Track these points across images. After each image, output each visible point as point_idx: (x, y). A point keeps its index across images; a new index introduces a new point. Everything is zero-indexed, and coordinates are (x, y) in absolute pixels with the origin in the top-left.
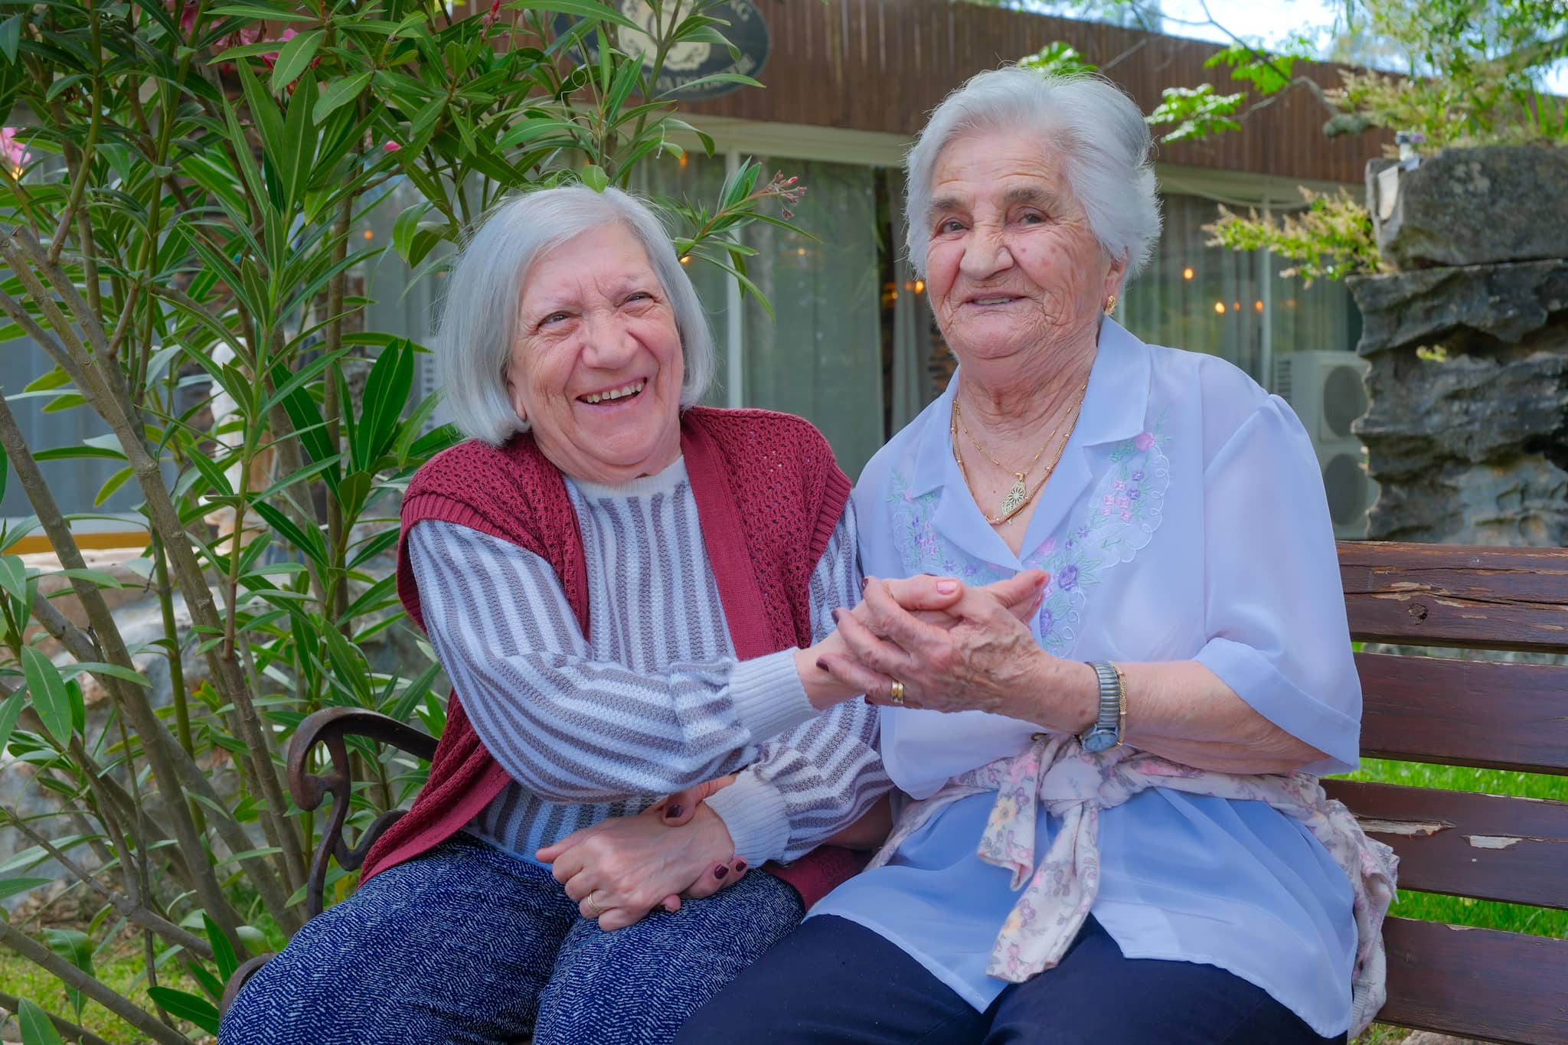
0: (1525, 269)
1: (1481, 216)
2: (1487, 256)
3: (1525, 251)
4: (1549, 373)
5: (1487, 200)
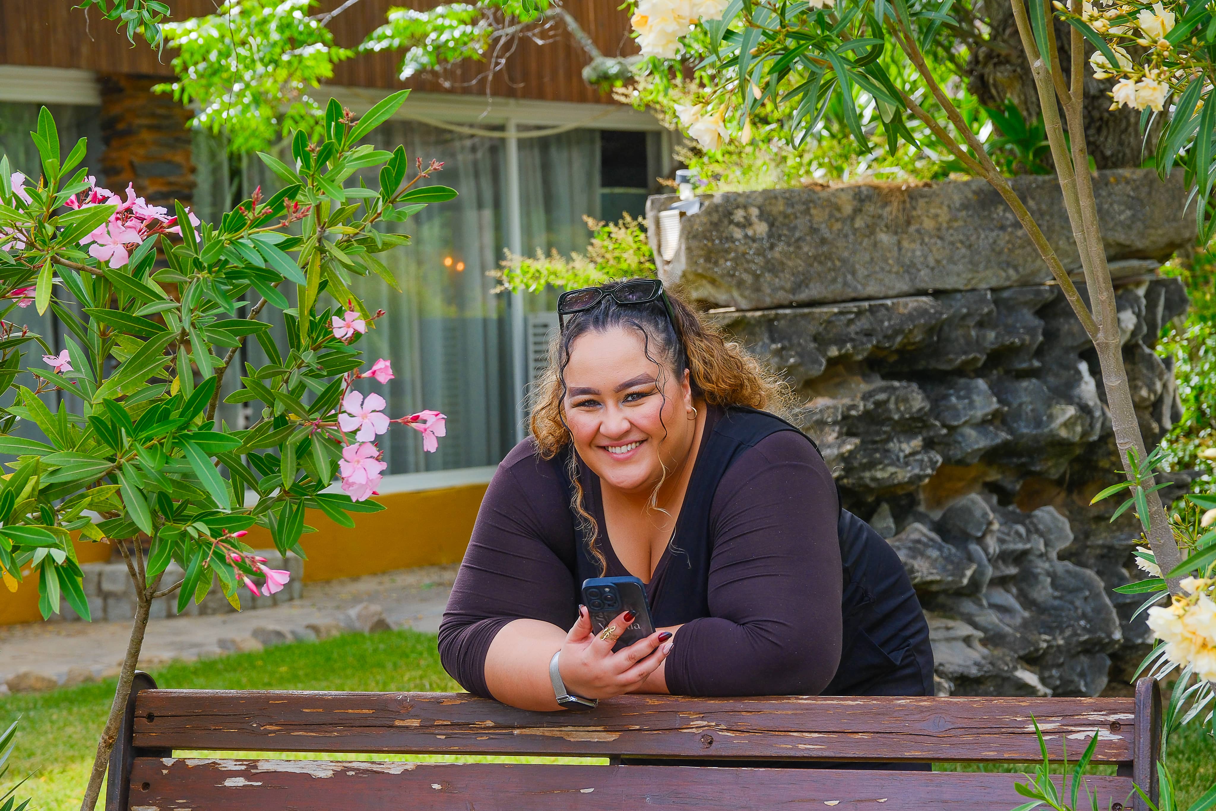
0: (804, 316)
1: (760, 260)
2: (768, 301)
3: (803, 296)
4: (829, 420)
5: (767, 245)
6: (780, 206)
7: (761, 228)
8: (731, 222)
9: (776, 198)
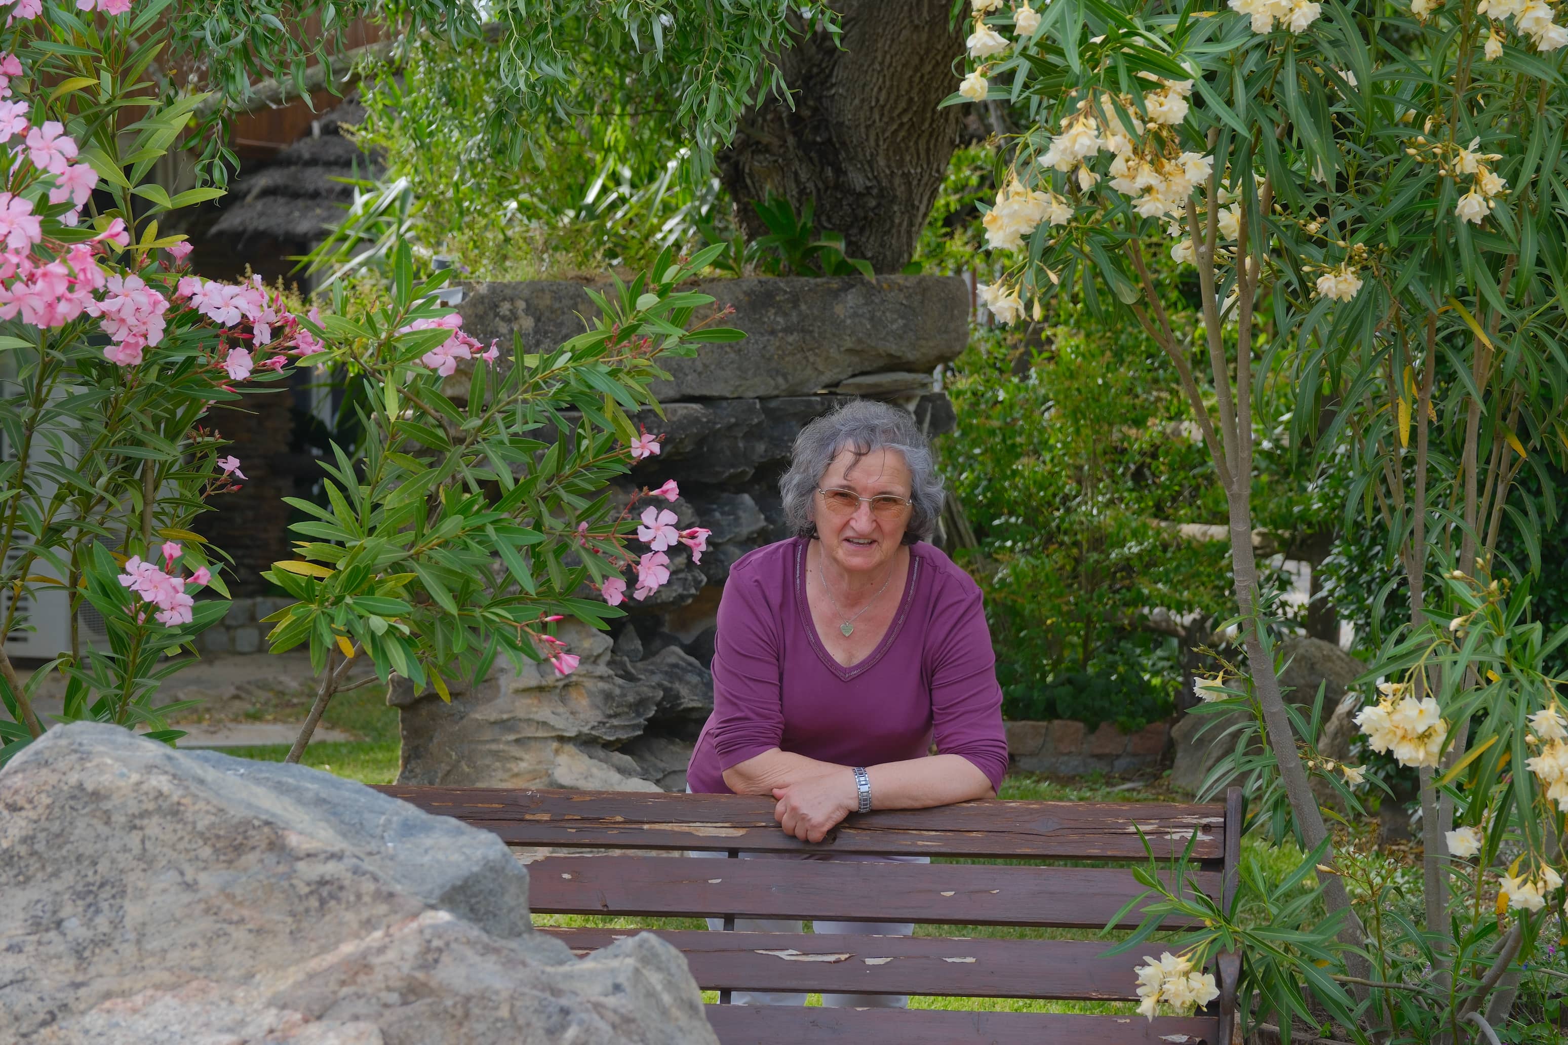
5: (532, 341)
6: (547, 300)
7: (528, 323)
8: (497, 315)
9: (543, 290)
